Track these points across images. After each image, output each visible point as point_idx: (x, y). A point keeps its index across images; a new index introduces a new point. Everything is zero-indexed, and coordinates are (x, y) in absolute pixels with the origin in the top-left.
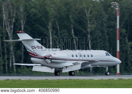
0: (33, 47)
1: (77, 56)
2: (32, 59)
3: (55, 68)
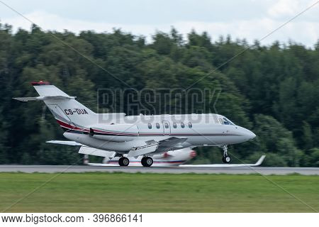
0: (68, 112)
1: (158, 127)
2: (66, 134)
3: (115, 151)
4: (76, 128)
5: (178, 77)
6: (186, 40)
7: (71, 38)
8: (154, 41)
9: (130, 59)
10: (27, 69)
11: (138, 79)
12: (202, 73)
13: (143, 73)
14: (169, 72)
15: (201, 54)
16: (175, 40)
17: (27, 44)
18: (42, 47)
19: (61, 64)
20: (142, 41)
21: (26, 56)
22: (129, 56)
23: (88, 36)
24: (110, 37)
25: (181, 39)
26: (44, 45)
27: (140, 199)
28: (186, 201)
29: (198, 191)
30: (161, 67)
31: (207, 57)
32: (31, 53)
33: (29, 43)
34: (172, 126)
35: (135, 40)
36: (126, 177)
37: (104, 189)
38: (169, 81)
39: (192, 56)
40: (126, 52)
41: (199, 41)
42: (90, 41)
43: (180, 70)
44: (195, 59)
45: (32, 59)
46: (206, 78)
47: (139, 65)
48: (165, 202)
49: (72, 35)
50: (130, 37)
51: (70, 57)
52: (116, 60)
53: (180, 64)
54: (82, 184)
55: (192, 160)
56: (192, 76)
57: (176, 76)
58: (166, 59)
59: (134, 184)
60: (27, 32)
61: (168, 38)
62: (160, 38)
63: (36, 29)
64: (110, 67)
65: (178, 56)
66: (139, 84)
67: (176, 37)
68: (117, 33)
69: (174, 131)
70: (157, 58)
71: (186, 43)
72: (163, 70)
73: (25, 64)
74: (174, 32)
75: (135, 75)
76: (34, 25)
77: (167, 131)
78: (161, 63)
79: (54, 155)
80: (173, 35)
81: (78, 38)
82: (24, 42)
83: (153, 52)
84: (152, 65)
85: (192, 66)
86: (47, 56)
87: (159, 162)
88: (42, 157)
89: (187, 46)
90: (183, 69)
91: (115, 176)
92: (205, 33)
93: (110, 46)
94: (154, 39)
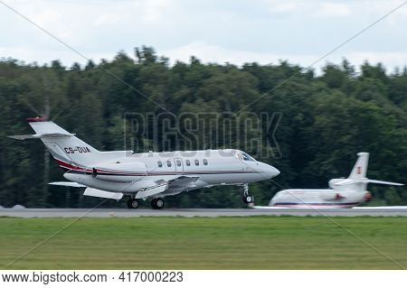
1: (169, 165)
2: (66, 175)
4: (78, 168)
5: (351, 112)
6: (358, 72)
7: (234, 71)
8: (324, 73)
9: (297, 93)
10: (185, 105)
11: (307, 114)
12: (376, 108)
13: (313, 107)
14: (340, 106)
15: (374, 86)
16: (347, 73)
17: (186, 78)
18: (202, 81)
19: (221, 98)
20: (311, 73)
21: (185, 91)
22: (297, 90)
23: (253, 69)
24: (276, 69)
25: (353, 71)
26: (204, 78)
27: (310, 244)
28: (360, 247)
29: (372, 235)
30: (332, 102)
31: (381, 91)
32: (190, 87)
33: (188, 77)
34: (185, 164)
35: (304, 72)
36: (295, 221)
37: (272, 234)
38: (341, 116)
39: (366, 89)
40: (293, 86)
41: (373, 73)
42: (254, 74)
43: (353, 105)
44: (369, 92)
45: (191, 94)
46: (381, 112)
47: (308, 99)
48: (337, 247)
49: (233, 67)
50: (298, 69)
51: (233, 91)
52: (284, 93)
53: (352, 98)
54: (247, 229)
55: (367, 202)
56: (365, 111)
57: (349, 111)
58: (337, 92)
59: (304, 228)
60: (185, 65)
61: (339, 70)
62: (330, 69)
63: (195, 62)
64: (276, 102)
65: (350, 89)
66: (308, 119)
67: (348, 69)
68: (284, 65)
69: (187, 169)
70: (327, 91)
71: (359, 75)
72: (334, 105)
73: (184, 99)
74: (345, 63)
75: (303, 110)
76: (193, 58)
77: (179, 169)
78: (332, 97)
79: (216, 198)
80: (344, 66)
81: (242, 70)
82: (183, 75)
83: (322, 85)
84: (322, 100)
85: (366, 100)
86: (207, 90)
87: (330, 204)
88: (203, 200)
89: (360, 79)
90: (356, 103)
91: (283, 220)
92: (380, 64)
93: (277, 79)
94: (325, 71)
